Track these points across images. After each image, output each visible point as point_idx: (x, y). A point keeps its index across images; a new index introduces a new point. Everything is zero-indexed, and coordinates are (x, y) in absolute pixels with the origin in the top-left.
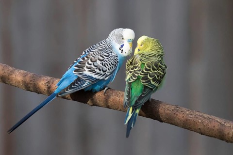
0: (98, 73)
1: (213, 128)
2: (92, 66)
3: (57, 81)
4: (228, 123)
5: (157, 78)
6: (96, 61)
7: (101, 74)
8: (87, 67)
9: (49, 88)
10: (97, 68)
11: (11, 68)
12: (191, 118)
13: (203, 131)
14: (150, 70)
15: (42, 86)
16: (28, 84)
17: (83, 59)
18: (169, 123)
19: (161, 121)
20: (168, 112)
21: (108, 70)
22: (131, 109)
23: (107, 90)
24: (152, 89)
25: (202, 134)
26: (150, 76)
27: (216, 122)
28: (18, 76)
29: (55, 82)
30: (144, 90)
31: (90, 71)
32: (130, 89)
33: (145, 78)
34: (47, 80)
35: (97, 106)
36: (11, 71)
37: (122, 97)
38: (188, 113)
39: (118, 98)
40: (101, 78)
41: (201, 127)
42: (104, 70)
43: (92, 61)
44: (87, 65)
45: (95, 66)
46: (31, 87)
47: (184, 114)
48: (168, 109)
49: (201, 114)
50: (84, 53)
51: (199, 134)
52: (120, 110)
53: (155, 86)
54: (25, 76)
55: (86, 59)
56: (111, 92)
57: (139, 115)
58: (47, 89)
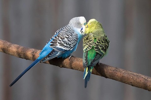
0: (66, 46)
1: (140, 82)
2: (62, 42)
3: (39, 52)
4: (150, 78)
5: (105, 48)
6: (64, 39)
7: (68, 47)
8: (59, 43)
9: (34, 56)
10: (65, 43)
11: (9, 43)
12: (126, 75)
13: (133, 84)
14: (100, 43)
15: (29, 55)
16: (20, 53)
17: (56, 37)
18: (111, 79)
19: (106, 77)
20: (111, 71)
21: (72, 44)
22: (87, 69)
23: (71, 57)
24: (101, 55)
25: (132, 86)
26: (100, 47)
27: (142, 78)
28: (13, 48)
29: (37, 52)
30: (96, 55)
31: (60, 45)
32: (87, 55)
33: (97, 48)
34: (32, 51)
35: (65, 68)
36: (9, 45)
37: (81, 62)
38: (123, 72)
39: (78, 63)
40: (68, 49)
41: (132, 81)
42: (70, 44)
43: (61, 39)
44: (58, 41)
45: (64, 42)
46: (22, 56)
47: (121, 73)
48: (111, 70)
49: (132, 73)
50: (56, 33)
51: (130, 86)
52: (80, 70)
53: (103, 53)
54: (18, 48)
55: (57, 37)
56: (73, 59)
57: (92, 73)
58: (32, 57)
